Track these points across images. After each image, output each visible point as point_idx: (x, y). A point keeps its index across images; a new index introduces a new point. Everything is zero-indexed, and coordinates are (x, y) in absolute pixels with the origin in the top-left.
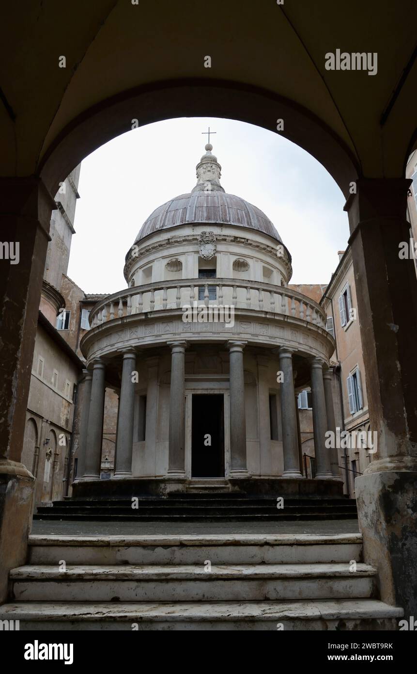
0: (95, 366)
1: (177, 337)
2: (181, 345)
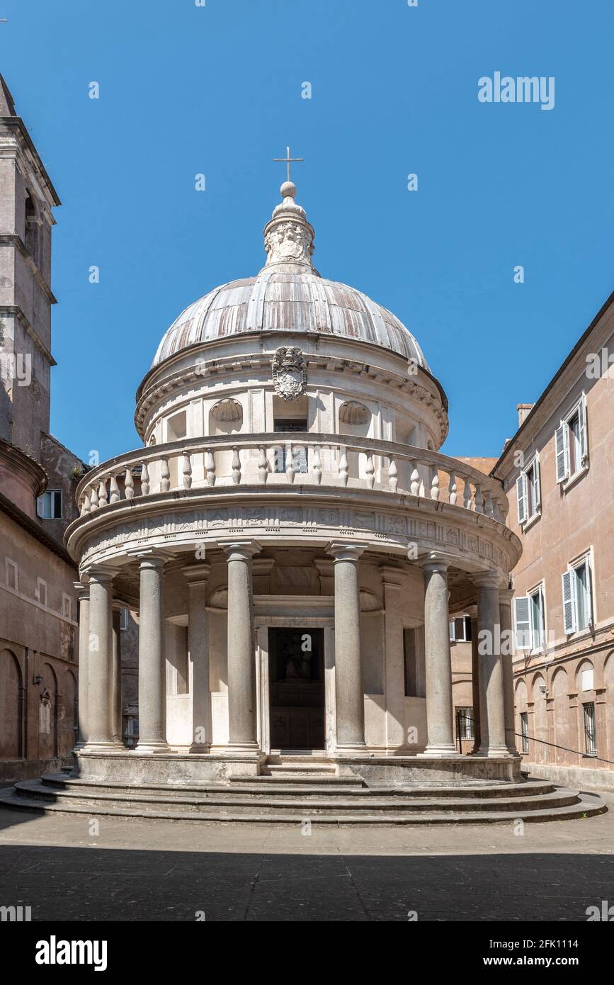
1: (237, 535)
2: (245, 549)
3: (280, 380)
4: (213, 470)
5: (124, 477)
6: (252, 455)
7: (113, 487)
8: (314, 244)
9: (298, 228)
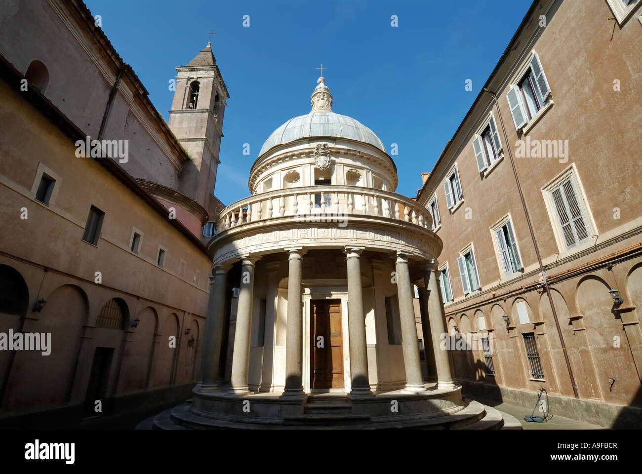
0: (217, 272)
1: (295, 244)
2: (298, 252)
3: (318, 159)
4: (284, 207)
5: (238, 215)
6: (303, 198)
7: (233, 218)
8: (333, 102)
9: (326, 95)
